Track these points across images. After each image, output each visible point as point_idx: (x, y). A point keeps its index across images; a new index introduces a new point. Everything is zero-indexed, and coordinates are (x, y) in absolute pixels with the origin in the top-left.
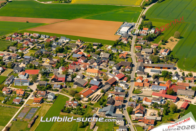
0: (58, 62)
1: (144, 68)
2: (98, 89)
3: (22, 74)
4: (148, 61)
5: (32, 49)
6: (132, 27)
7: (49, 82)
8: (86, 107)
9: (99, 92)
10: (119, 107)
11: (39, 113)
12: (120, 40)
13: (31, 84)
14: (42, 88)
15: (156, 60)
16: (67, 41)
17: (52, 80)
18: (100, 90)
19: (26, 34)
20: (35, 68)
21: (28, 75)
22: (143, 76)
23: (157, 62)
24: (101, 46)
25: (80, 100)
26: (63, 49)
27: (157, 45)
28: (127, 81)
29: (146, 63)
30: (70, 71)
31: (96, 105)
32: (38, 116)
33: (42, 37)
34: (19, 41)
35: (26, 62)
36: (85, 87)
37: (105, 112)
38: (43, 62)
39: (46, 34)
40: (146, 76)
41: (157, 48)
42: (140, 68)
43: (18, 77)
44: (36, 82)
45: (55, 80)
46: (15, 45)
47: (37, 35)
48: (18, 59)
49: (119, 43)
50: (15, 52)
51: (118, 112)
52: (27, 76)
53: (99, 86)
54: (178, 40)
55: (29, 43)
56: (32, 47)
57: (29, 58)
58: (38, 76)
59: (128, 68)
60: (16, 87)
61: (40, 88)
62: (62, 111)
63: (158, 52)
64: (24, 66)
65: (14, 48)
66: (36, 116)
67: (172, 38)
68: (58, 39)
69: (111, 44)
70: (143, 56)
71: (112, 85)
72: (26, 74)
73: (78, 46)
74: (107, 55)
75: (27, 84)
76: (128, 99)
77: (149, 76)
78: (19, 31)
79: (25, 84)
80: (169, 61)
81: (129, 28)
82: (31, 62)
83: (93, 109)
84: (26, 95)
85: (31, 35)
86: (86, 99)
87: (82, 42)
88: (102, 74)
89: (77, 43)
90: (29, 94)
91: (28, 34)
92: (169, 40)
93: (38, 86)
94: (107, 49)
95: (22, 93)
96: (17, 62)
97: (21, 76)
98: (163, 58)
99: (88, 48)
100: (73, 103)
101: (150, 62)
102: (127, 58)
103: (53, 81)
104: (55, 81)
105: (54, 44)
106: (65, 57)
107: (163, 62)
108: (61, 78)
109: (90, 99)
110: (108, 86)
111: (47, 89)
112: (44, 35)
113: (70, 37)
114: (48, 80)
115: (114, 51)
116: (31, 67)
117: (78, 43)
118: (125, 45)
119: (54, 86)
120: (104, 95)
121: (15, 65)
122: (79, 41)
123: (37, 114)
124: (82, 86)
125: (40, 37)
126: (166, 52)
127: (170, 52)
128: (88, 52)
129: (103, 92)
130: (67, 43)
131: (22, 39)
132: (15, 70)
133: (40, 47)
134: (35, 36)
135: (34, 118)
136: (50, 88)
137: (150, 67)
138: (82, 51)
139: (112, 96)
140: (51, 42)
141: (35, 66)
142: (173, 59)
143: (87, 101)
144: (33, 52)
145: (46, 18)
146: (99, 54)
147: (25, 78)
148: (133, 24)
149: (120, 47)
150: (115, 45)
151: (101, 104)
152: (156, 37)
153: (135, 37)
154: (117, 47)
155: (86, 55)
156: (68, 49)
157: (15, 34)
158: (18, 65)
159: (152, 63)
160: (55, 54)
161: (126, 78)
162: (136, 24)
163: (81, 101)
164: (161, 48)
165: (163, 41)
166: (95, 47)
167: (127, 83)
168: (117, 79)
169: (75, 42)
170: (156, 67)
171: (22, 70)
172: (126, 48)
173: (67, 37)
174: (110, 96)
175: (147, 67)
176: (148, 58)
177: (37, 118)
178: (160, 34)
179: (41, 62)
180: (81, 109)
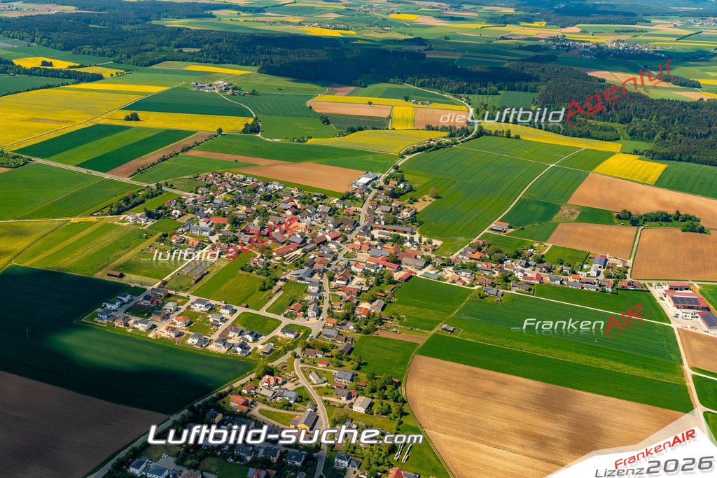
0: (257, 211)
1: (372, 229)
2: (298, 248)
3: (204, 221)
4: (379, 222)
5: (230, 193)
6: (376, 178)
7: (237, 234)
8: (276, 267)
9: (299, 252)
10: (319, 270)
11: (212, 269)
12: (353, 193)
13: (213, 234)
14: (224, 240)
15: (391, 221)
16: (281, 187)
17: (241, 231)
18: (301, 249)
19: (227, 175)
20: (224, 216)
21: (213, 224)
22: (366, 238)
23: (392, 224)
24: (324, 197)
25: (270, 258)
26: (271, 196)
27: (401, 203)
28: (341, 243)
29: (377, 223)
30: (270, 223)
31: (290, 267)
32: (208, 272)
33: (248, 180)
34: (215, 182)
35: (215, 207)
36: (283, 243)
37: (298, 275)
38: (238, 210)
39: (254, 177)
40: (369, 239)
41: (399, 207)
42: (365, 228)
43: (198, 224)
44: (219, 232)
45: (246, 232)
46: (208, 186)
47: (242, 177)
48: (206, 203)
49: (350, 197)
50: (205, 195)
51: (316, 277)
52: (210, 224)
53: (301, 244)
54: (434, 200)
55: (228, 186)
56: (229, 190)
57: (220, 202)
58: (225, 225)
59: (349, 227)
60: (191, 236)
61: (222, 239)
62: (242, 269)
63: (399, 212)
64: (211, 212)
65: (206, 190)
66: (205, 272)
67: (426, 196)
68: (268, 184)
69: (337, 197)
70: (377, 215)
71: (318, 244)
72: (209, 221)
73: (292, 195)
74: (327, 209)
75: (207, 234)
76: (334, 263)
77: (373, 239)
78: (220, 171)
79: (205, 234)
80: (410, 224)
81: (371, 179)
82: (221, 209)
83: (284, 271)
84: (201, 245)
85: (234, 176)
86: (278, 258)
87: (300, 190)
88: (311, 231)
89: (293, 191)
90: (206, 246)
91: (230, 174)
92: (420, 200)
93: (220, 237)
94: (331, 202)
95: (196, 243)
96: (203, 206)
97: (203, 224)
98: (403, 219)
99: (305, 198)
100: (258, 261)
101: (383, 223)
102: (354, 215)
103: (243, 233)
104: (245, 234)
105: (261, 190)
106: (270, 206)
107: (400, 224)
108: (253, 230)
109: (284, 259)
110: (313, 245)
111: (231, 242)
112: (251, 178)
113: (285, 184)
114: (235, 232)
115: (339, 206)
116: (219, 214)
117: (295, 191)
118: (357, 200)
119: (241, 239)
120: (304, 255)
121: (199, 210)
122: (296, 189)
123: (208, 270)
124: (278, 242)
125: (245, 180)
126: (408, 212)
127: (416, 213)
128: (304, 203)
129: (303, 251)
130: (280, 190)
131: (220, 180)
132: (196, 215)
133: (240, 192)
134: (238, 178)
135: (202, 274)
136: (236, 240)
137: (379, 229)
138: (296, 201)
139: (314, 258)
140: (258, 187)
141: (224, 214)
142: (416, 222)
143: (279, 261)
144: (229, 198)
145: (264, 158)
146: (316, 207)
147: (207, 226)
148: (378, 175)
149: (349, 201)
150: (344, 198)
151: (297, 266)
152: (404, 194)
153: (374, 191)
154: (346, 201)
155: (299, 207)
156: (278, 197)
157: (212, 173)
158: (203, 210)
159: (386, 224)
160: (257, 202)
161: (341, 239)
162: (383, 175)
163: (272, 260)
164: (405, 208)
165: (411, 199)
166: (315, 199)
167: (341, 245)
168: (329, 238)
169: (291, 190)
170: (389, 230)
171: (207, 216)
172: (357, 203)
173: (281, 183)
174: (312, 257)
175: (376, 228)
176: (382, 217)
177: (206, 274)
178: (411, 190)
179: (234, 209)
180: (267, 270)
